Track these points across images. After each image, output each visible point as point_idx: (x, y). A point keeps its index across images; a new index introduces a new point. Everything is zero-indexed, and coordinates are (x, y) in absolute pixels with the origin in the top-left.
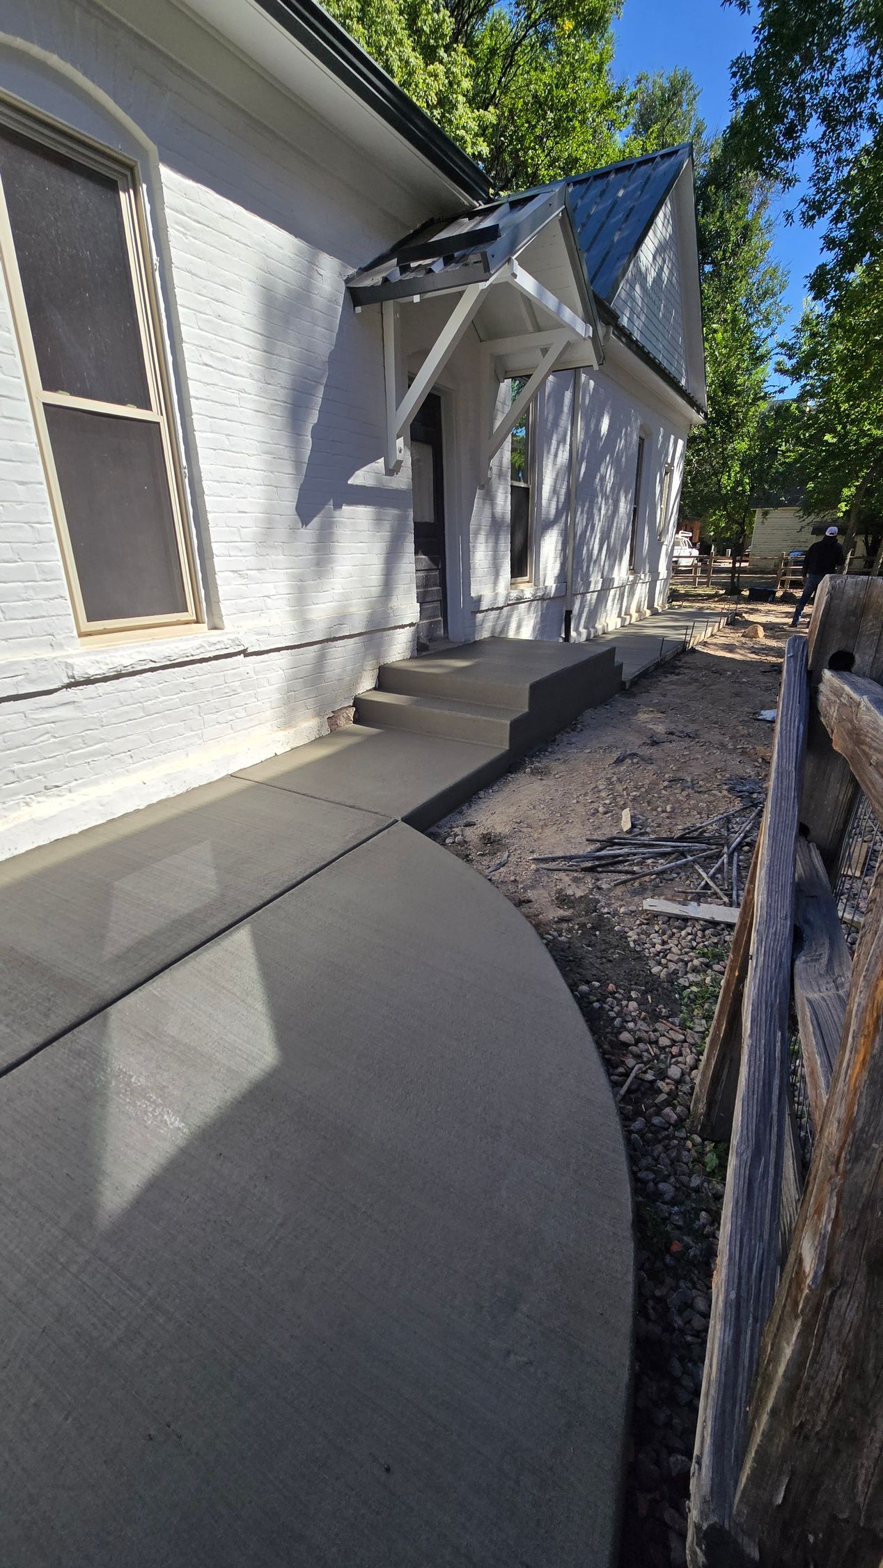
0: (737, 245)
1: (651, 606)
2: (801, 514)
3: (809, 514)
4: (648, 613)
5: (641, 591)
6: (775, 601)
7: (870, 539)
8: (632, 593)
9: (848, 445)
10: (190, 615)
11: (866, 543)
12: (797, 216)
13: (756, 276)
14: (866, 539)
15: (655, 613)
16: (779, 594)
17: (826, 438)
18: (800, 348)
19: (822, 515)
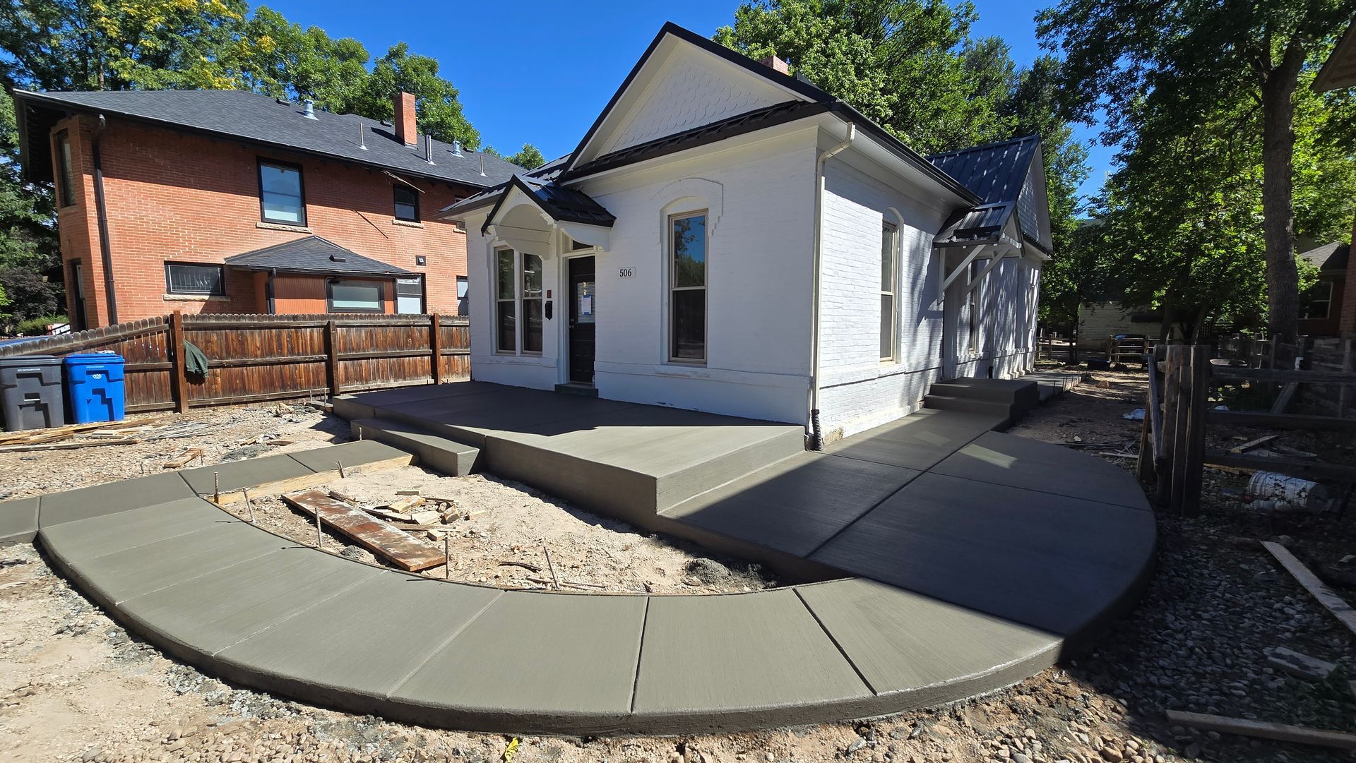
0: (1046, 132)
1: (1024, 369)
2: (1120, 307)
3: (1128, 307)
4: (1024, 372)
5: (1020, 358)
6: (1109, 369)
7: (1185, 326)
8: (1015, 359)
9: (1154, 263)
10: (891, 358)
11: (1182, 330)
12: (1099, 141)
13: (1063, 150)
14: (1182, 325)
15: (1027, 373)
16: (1112, 365)
17: (1135, 256)
18: (1106, 201)
19: (1139, 308)
